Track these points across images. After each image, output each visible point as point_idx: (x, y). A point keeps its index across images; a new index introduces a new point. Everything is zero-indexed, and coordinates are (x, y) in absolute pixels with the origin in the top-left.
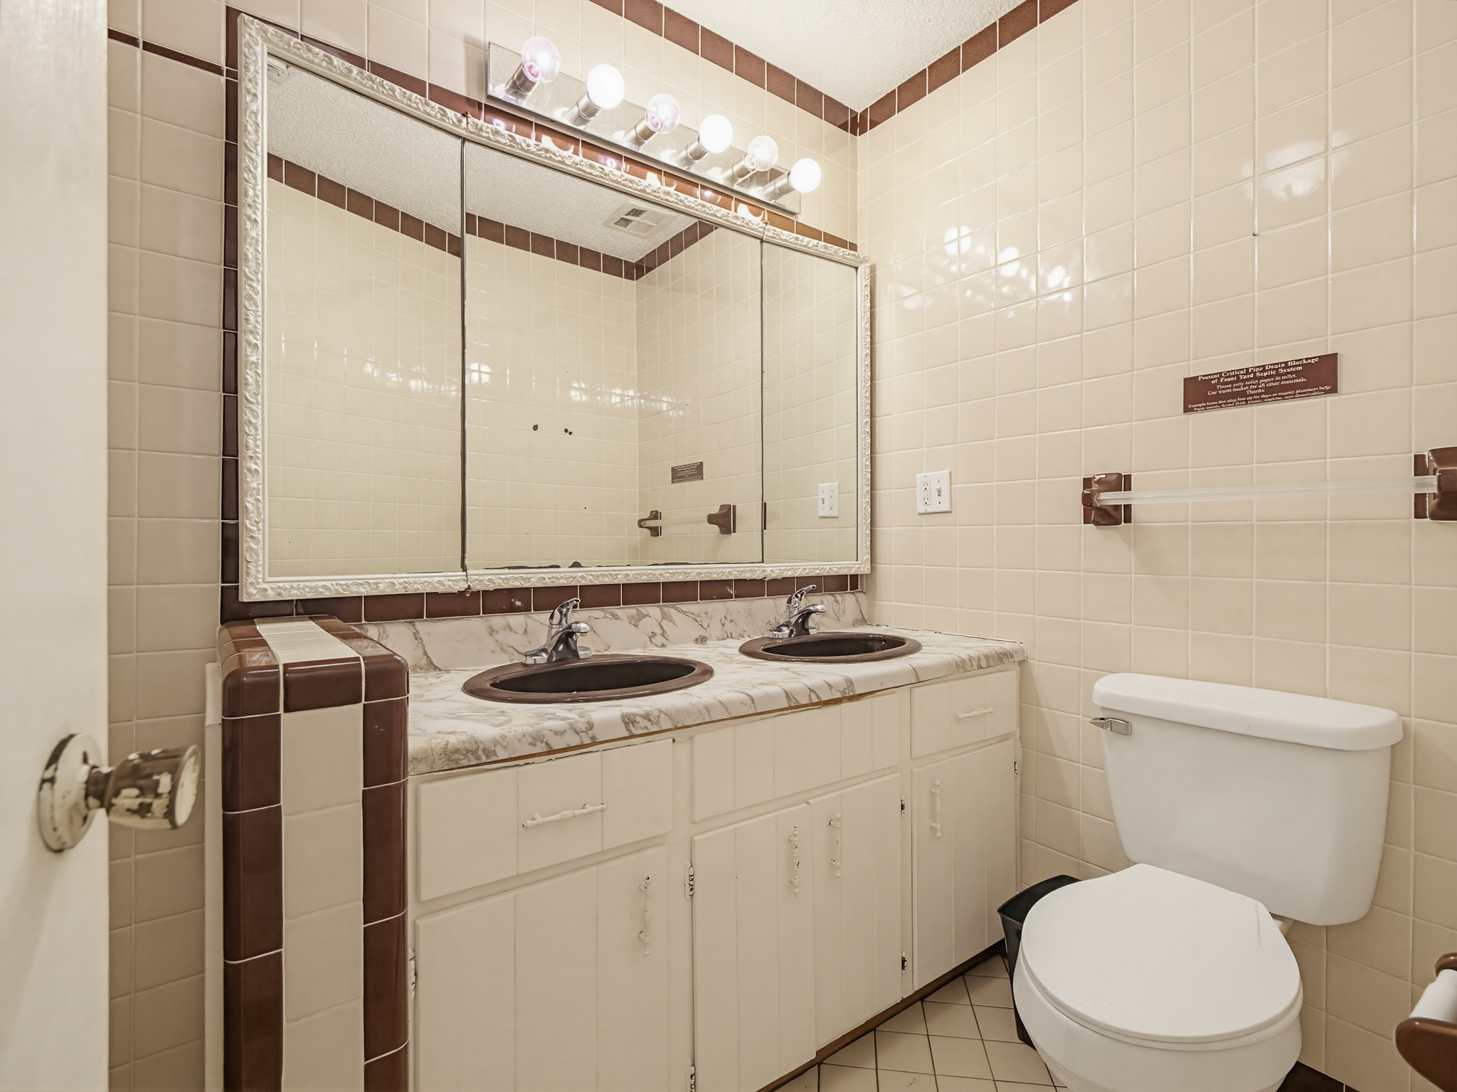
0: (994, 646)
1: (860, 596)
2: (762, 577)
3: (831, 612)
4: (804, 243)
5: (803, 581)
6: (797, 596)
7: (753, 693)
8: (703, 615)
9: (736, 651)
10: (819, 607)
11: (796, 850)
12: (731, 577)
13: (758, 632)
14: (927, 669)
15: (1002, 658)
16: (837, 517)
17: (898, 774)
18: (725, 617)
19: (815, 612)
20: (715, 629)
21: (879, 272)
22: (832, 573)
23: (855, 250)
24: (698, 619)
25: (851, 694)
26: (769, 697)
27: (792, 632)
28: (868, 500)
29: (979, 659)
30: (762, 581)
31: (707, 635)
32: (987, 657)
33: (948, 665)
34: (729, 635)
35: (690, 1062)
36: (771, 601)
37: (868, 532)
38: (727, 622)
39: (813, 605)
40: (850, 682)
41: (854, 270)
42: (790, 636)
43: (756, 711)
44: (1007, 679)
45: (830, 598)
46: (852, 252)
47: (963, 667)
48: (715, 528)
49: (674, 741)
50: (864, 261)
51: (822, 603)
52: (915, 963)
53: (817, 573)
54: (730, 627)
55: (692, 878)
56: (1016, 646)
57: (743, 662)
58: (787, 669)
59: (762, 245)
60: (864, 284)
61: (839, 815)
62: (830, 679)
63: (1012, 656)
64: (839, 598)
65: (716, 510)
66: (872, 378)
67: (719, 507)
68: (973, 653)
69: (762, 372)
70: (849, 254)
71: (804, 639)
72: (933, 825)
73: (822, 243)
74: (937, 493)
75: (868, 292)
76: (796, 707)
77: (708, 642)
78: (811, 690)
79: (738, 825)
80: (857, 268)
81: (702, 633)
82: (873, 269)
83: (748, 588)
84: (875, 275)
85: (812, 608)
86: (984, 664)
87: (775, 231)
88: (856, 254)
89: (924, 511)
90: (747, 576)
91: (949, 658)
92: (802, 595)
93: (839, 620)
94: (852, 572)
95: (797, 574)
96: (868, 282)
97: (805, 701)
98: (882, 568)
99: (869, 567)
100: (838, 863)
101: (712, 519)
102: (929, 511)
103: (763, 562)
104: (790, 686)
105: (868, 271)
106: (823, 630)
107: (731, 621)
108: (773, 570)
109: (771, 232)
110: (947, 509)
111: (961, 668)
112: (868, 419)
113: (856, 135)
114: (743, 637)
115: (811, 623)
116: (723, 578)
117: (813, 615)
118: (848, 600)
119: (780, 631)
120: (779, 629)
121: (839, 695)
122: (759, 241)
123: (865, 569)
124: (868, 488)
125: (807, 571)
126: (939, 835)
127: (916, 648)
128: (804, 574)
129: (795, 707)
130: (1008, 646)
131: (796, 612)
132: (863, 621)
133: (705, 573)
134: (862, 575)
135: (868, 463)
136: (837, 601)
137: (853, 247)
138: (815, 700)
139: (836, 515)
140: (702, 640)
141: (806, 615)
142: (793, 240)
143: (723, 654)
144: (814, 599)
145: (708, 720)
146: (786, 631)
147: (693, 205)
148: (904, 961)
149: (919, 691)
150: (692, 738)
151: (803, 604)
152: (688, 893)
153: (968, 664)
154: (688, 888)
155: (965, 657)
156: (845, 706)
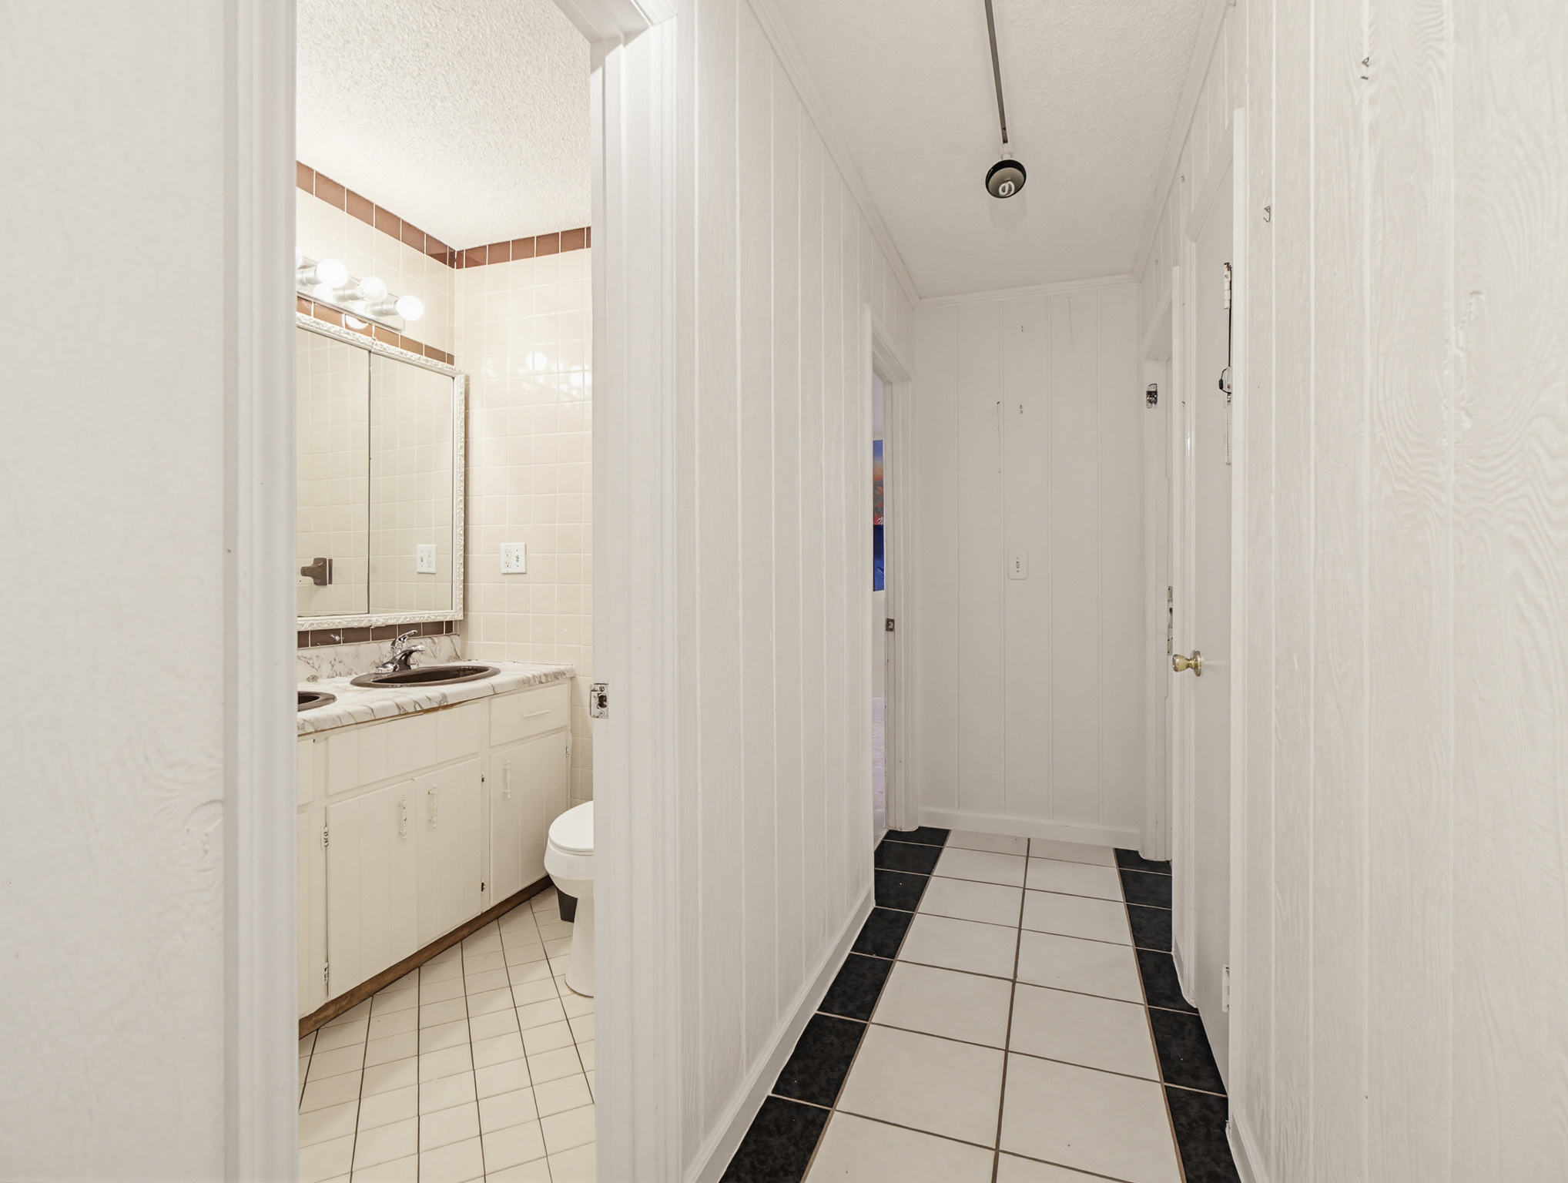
0: (552, 668)
1: (455, 638)
2: (368, 625)
3: (429, 652)
4: (408, 357)
5: (404, 628)
6: (400, 639)
7: (372, 706)
8: (315, 658)
9: (349, 684)
10: (419, 647)
11: (404, 811)
12: (339, 627)
13: (366, 670)
14: (502, 685)
15: (557, 676)
16: (435, 574)
17: (480, 758)
18: (335, 660)
19: (416, 651)
20: (326, 669)
21: (472, 383)
22: (430, 620)
23: (452, 363)
24: (311, 662)
25: (445, 704)
26: (385, 708)
27: (395, 668)
28: (462, 561)
29: (540, 677)
30: (368, 628)
31: (318, 675)
32: (546, 675)
33: (519, 682)
34: (338, 673)
35: (324, 960)
36: (376, 645)
37: (462, 586)
38: (337, 663)
39: (414, 646)
40: (444, 696)
41: (452, 379)
42: (394, 670)
43: (374, 719)
44: (562, 690)
45: (429, 640)
46: (449, 366)
47: (529, 683)
48: (310, 580)
49: (314, 741)
50: (460, 372)
51: (421, 644)
52: (491, 887)
53: (417, 620)
54: (339, 667)
55: (326, 833)
56: (568, 667)
57: (357, 691)
58: (395, 692)
59: (370, 356)
60: (460, 391)
61: (435, 786)
62: (430, 695)
63: (564, 674)
64: (436, 639)
65: (310, 563)
66: (466, 465)
67: (313, 560)
68: (536, 673)
69: (370, 459)
70: (447, 367)
71: (406, 673)
72: (506, 791)
73: (424, 357)
74: (516, 559)
75: (463, 397)
76: (406, 714)
77: (318, 680)
78: (415, 702)
79: (360, 797)
80: (453, 378)
81: (314, 673)
82: (467, 379)
83: (355, 635)
84: (469, 384)
85: (413, 648)
86: (543, 680)
87: (382, 345)
88: (453, 367)
89: (506, 572)
90: (355, 625)
91: (519, 677)
92: (404, 639)
93: (435, 657)
94: (447, 619)
95: (400, 622)
96: (463, 390)
97: (411, 710)
98: (472, 614)
99: (462, 614)
100: (435, 819)
101: (305, 572)
102: (509, 572)
103: (369, 613)
104: (399, 700)
105: (463, 381)
106: (421, 665)
107: (340, 662)
108: (378, 619)
109: (380, 346)
110: (524, 571)
111: (526, 684)
112: (462, 498)
113: (453, 267)
114: (351, 674)
115: (411, 660)
116: (334, 627)
117: (414, 654)
118: (444, 642)
119: (386, 667)
120: (384, 666)
121: (437, 705)
122: (367, 352)
123: (459, 616)
124: (462, 552)
125: (408, 619)
126: (509, 797)
127: (496, 672)
128: (405, 622)
129: (404, 714)
130: (562, 668)
131: (400, 652)
132: (458, 658)
133: (317, 624)
134: (456, 621)
135: (462, 532)
136: (434, 642)
137: (450, 359)
138: (419, 709)
139: (434, 572)
140: (314, 678)
141: (408, 654)
142: (398, 354)
143: (336, 687)
144: (414, 641)
145: (339, 725)
146: (391, 667)
147: (308, 322)
148: (483, 884)
149: (496, 701)
150: (326, 739)
151: (406, 646)
152: (324, 844)
153: (532, 681)
154: (323, 841)
155: (530, 676)
156: (441, 713)
